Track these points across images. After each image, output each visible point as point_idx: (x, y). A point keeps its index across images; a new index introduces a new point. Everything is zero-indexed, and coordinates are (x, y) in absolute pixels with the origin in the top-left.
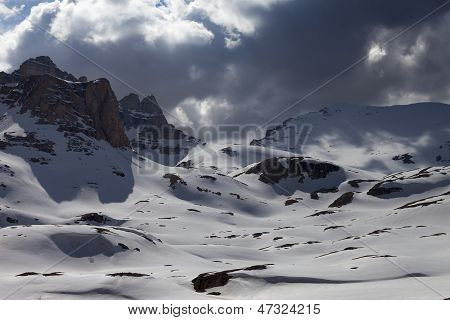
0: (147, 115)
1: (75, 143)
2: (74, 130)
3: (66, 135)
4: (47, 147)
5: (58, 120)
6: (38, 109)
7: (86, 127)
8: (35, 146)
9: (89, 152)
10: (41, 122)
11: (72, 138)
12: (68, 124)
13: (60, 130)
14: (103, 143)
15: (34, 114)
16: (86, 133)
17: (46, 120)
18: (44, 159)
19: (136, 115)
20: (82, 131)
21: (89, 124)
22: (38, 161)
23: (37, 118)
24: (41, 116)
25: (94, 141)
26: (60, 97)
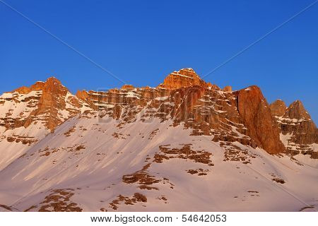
0: (295, 120)
1: (231, 152)
2: (229, 139)
3: (222, 144)
4: (203, 158)
5: (212, 130)
6: (190, 120)
7: (241, 136)
8: (191, 158)
9: (246, 160)
10: (195, 133)
11: (228, 147)
12: (223, 134)
13: (216, 140)
14: (259, 150)
15: (187, 126)
16: (242, 141)
17: (200, 131)
18: (202, 170)
19: (284, 121)
20: (237, 140)
21: (244, 132)
22: (196, 172)
23: (190, 130)
24: (195, 127)
25: (250, 149)
26: (212, 106)
